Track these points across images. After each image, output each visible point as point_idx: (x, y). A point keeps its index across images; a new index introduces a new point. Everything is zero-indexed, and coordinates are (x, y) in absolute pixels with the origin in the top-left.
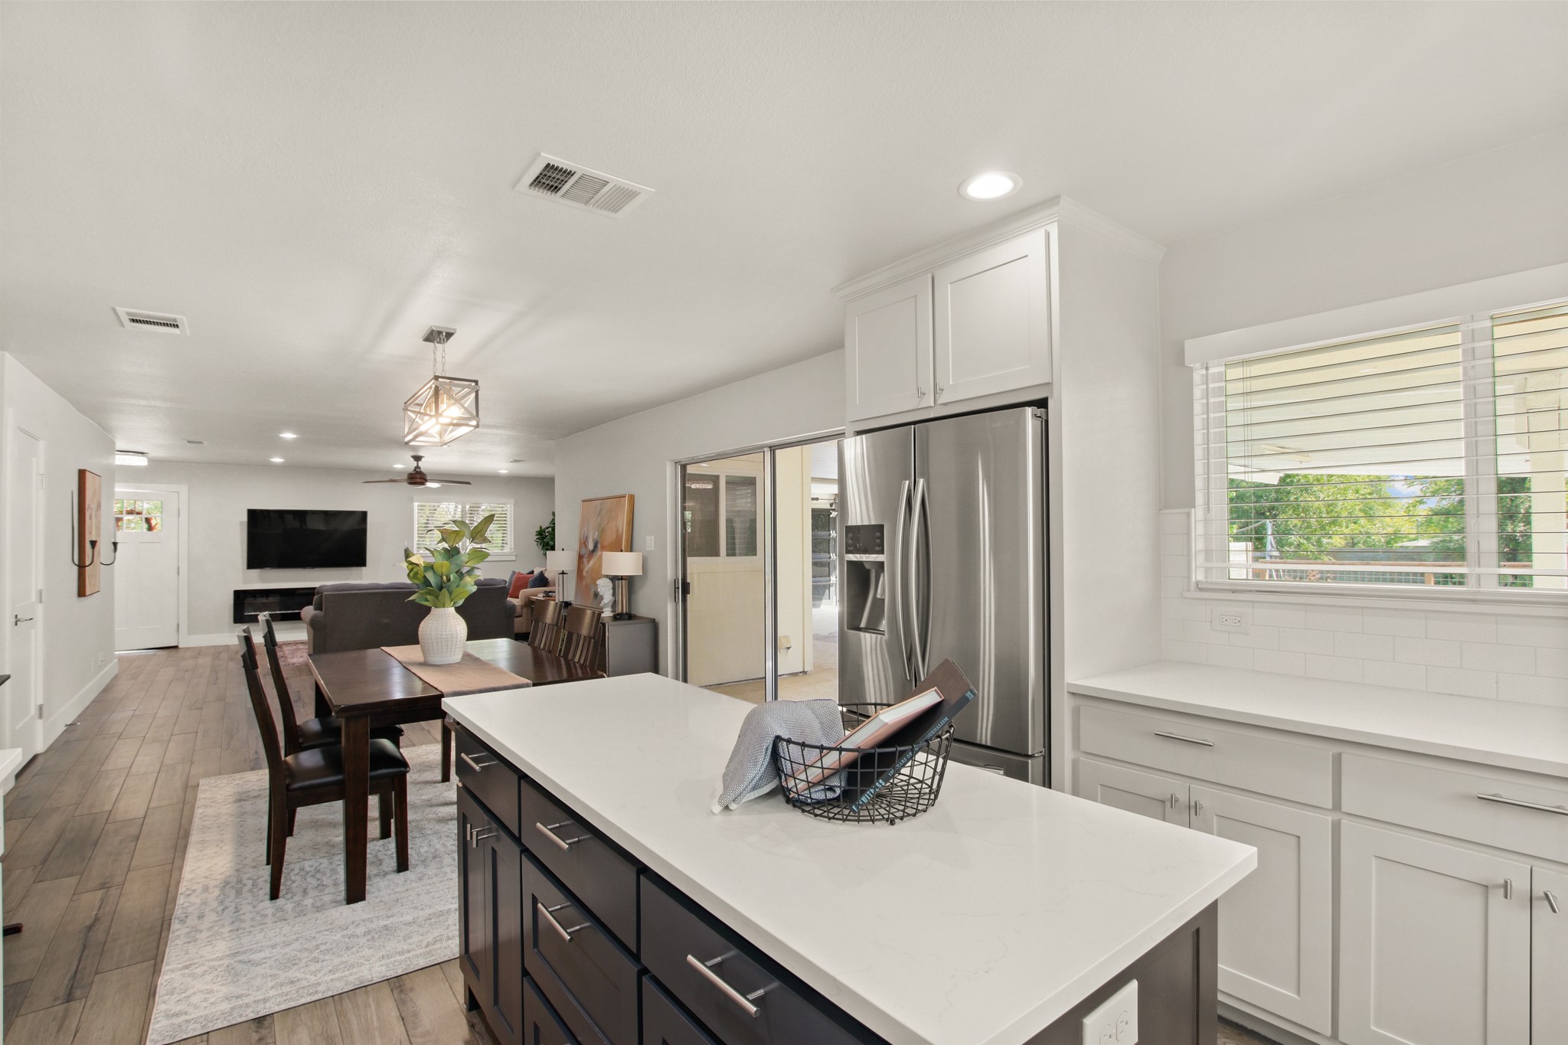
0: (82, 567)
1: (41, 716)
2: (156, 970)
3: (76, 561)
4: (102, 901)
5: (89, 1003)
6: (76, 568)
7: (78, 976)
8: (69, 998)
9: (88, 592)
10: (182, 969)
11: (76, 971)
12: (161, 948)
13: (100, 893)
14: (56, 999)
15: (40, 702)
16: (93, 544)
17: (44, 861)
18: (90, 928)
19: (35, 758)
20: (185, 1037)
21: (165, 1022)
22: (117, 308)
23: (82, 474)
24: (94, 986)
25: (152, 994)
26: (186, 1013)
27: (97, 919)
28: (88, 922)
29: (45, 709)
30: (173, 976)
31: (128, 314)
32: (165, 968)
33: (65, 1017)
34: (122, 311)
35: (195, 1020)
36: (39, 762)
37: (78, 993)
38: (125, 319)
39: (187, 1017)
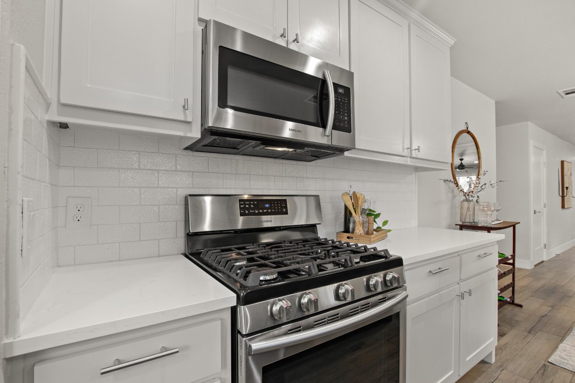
0: (563, 197)
1: (545, 248)
2: (561, 341)
3: (561, 195)
4: (550, 311)
5: (535, 337)
6: (561, 198)
7: (534, 328)
8: (529, 332)
9: (566, 207)
10: (572, 346)
11: (534, 326)
12: (566, 336)
13: (550, 308)
14: (526, 330)
15: (545, 243)
16: (567, 188)
17: (535, 292)
18: (543, 316)
19: (543, 262)
20: (564, 367)
21: (558, 358)
22: (558, 91)
23: (562, 162)
24: (538, 334)
25: (556, 347)
26: (568, 360)
27: (546, 315)
28: (543, 315)
29: (546, 246)
30: (567, 346)
31: (564, 92)
32: (565, 342)
33: (526, 336)
34: (561, 91)
35: (571, 365)
36: (544, 263)
37: (532, 332)
38: (563, 95)
39: (568, 362)
